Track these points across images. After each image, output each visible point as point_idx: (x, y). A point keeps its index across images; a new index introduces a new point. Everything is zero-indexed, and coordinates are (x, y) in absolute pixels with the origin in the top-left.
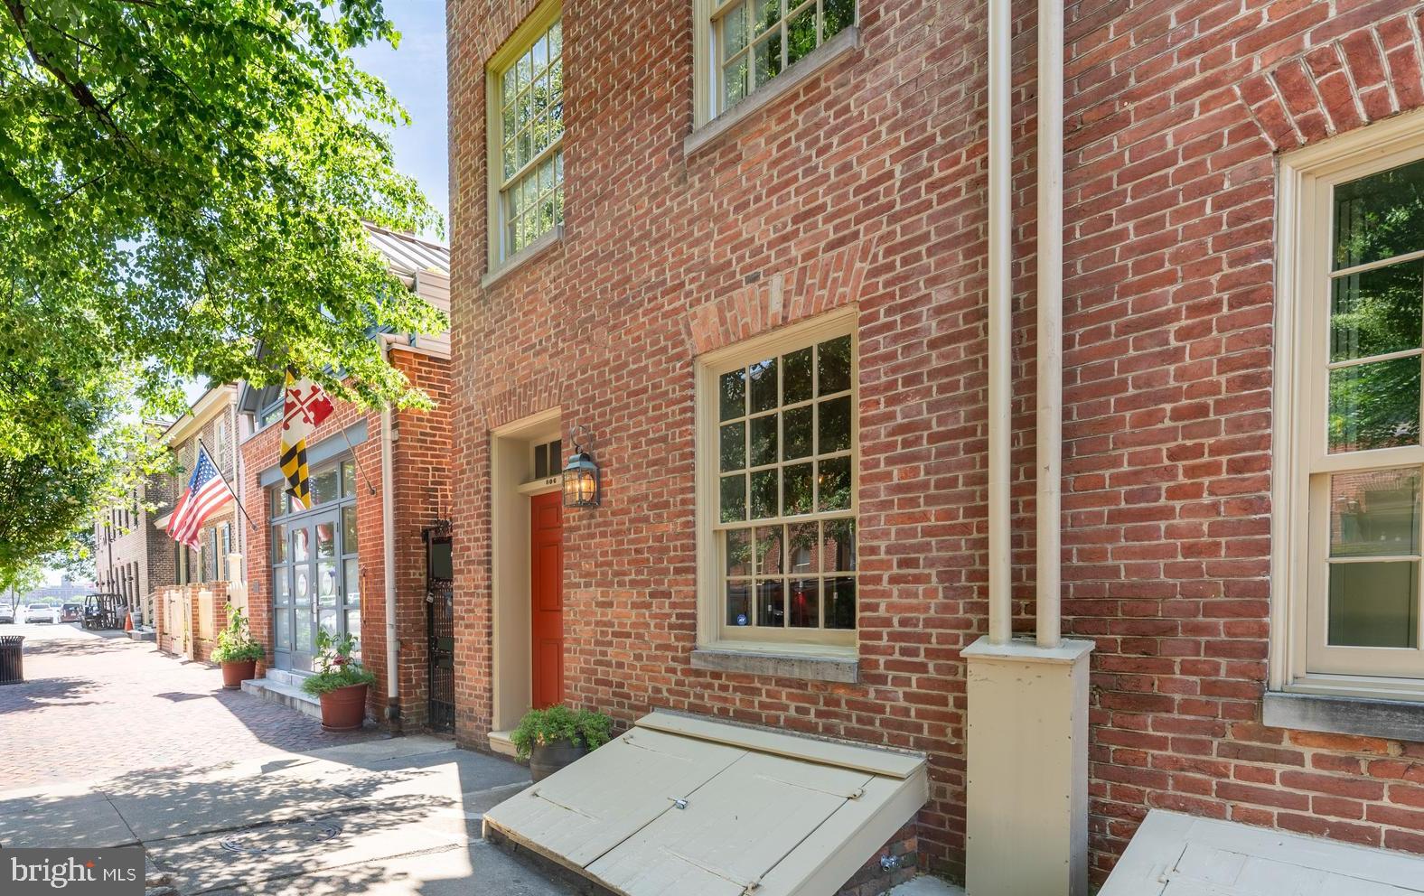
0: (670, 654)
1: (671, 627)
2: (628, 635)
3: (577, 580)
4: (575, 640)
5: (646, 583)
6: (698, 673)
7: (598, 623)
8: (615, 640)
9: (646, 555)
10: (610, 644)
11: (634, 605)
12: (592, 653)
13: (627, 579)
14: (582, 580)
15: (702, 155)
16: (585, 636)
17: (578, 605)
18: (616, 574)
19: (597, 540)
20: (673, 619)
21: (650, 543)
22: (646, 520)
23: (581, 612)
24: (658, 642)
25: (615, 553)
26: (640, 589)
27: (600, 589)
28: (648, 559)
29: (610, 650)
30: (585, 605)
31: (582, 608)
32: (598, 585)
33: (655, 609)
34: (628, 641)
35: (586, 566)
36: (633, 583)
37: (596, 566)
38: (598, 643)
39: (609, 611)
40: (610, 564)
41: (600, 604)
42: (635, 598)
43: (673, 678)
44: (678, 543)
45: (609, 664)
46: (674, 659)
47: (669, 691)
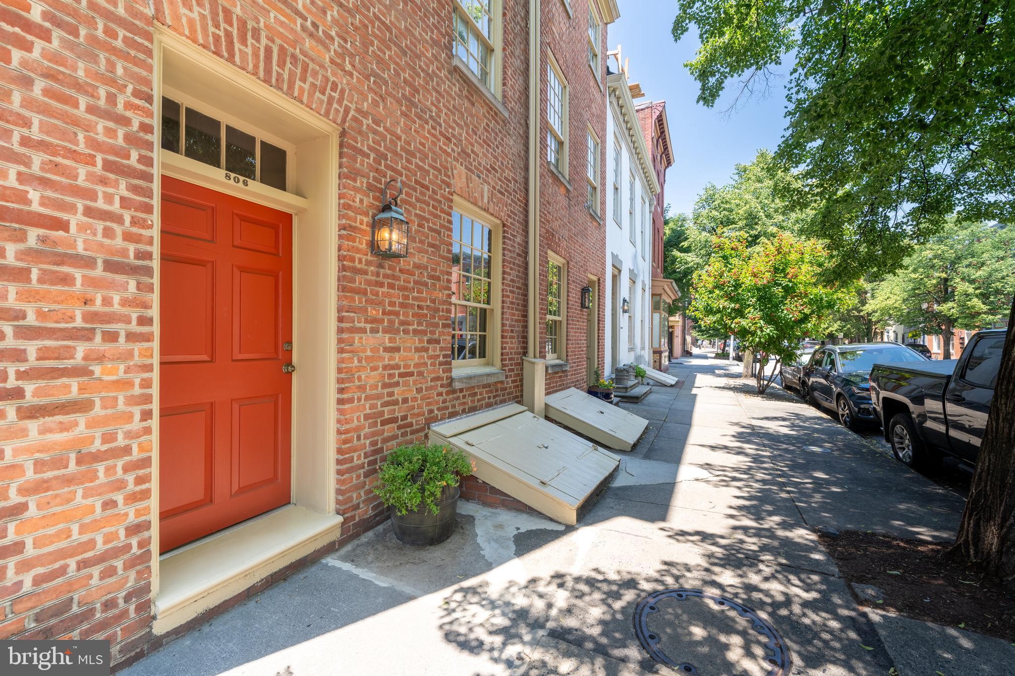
0: (439, 383)
1: (441, 364)
2: (411, 374)
3: (362, 325)
4: (359, 387)
5: (424, 333)
6: (454, 392)
7: (385, 368)
8: (401, 380)
9: (425, 312)
10: (397, 384)
11: (417, 350)
12: (378, 397)
13: (411, 328)
14: (368, 326)
15: (460, 76)
16: (371, 382)
17: (364, 351)
18: (402, 323)
19: (385, 289)
20: (441, 359)
21: (428, 303)
22: (425, 284)
23: (367, 358)
24: (433, 376)
25: (402, 305)
26: (420, 337)
27: (387, 336)
28: (426, 315)
29: (396, 390)
30: (372, 350)
31: (369, 353)
32: (385, 331)
33: (431, 352)
34: (411, 379)
35: (372, 312)
36: (416, 332)
37: (384, 313)
38: (385, 386)
39: (397, 355)
40: (397, 314)
41: (386, 350)
42: (417, 344)
43: (441, 398)
44: (445, 307)
45: (396, 403)
46: (442, 386)
47: (438, 409)
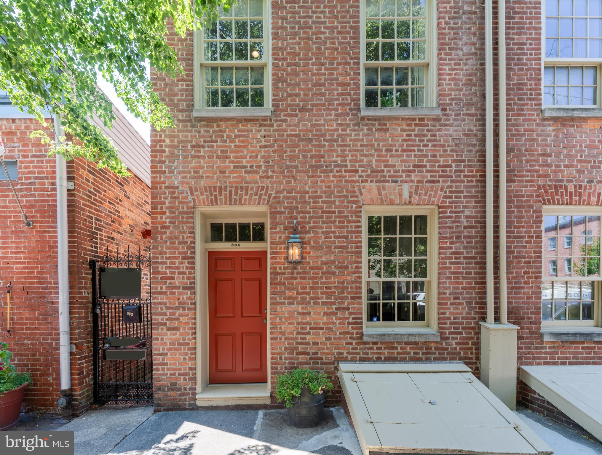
0: (348, 336)
1: (349, 323)
2: (322, 328)
3: (282, 301)
4: (280, 333)
5: (334, 303)
6: (366, 343)
7: (298, 323)
8: (311, 331)
9: (333, 290)
10: (309, 333)
11: (325, 314)
12: (294, 339)
13: (320, 301)
14: (286, 301)
15: (368, 120)
16: (289, 330)
17: (284, 314)
18: (312, 298)
19: (299, 280)
20: (351, 320)
21: (336, 284)
22: (334, 273)
23: (286, 318)
24: (341, 331)
25: (311, 288)
26: (329, 306)
27: (300, 306)
28: (335, 292)
29: (308, 337)
30: (288, 314)
31: (287, 315)
32: (298, 303)
33: (339, 315)
34: (321, 331)
35: (288, 293)
36: (324, 303)
37: (297, 293)
38: (298, 333)
39: (308, 317)
40: (309, 293)
41: (299, 313)
42: (326, 310)
43: (351, 347)
44: (354, 286)
45: (308, 344)
46: (351, 338)
47: (348, 353)
